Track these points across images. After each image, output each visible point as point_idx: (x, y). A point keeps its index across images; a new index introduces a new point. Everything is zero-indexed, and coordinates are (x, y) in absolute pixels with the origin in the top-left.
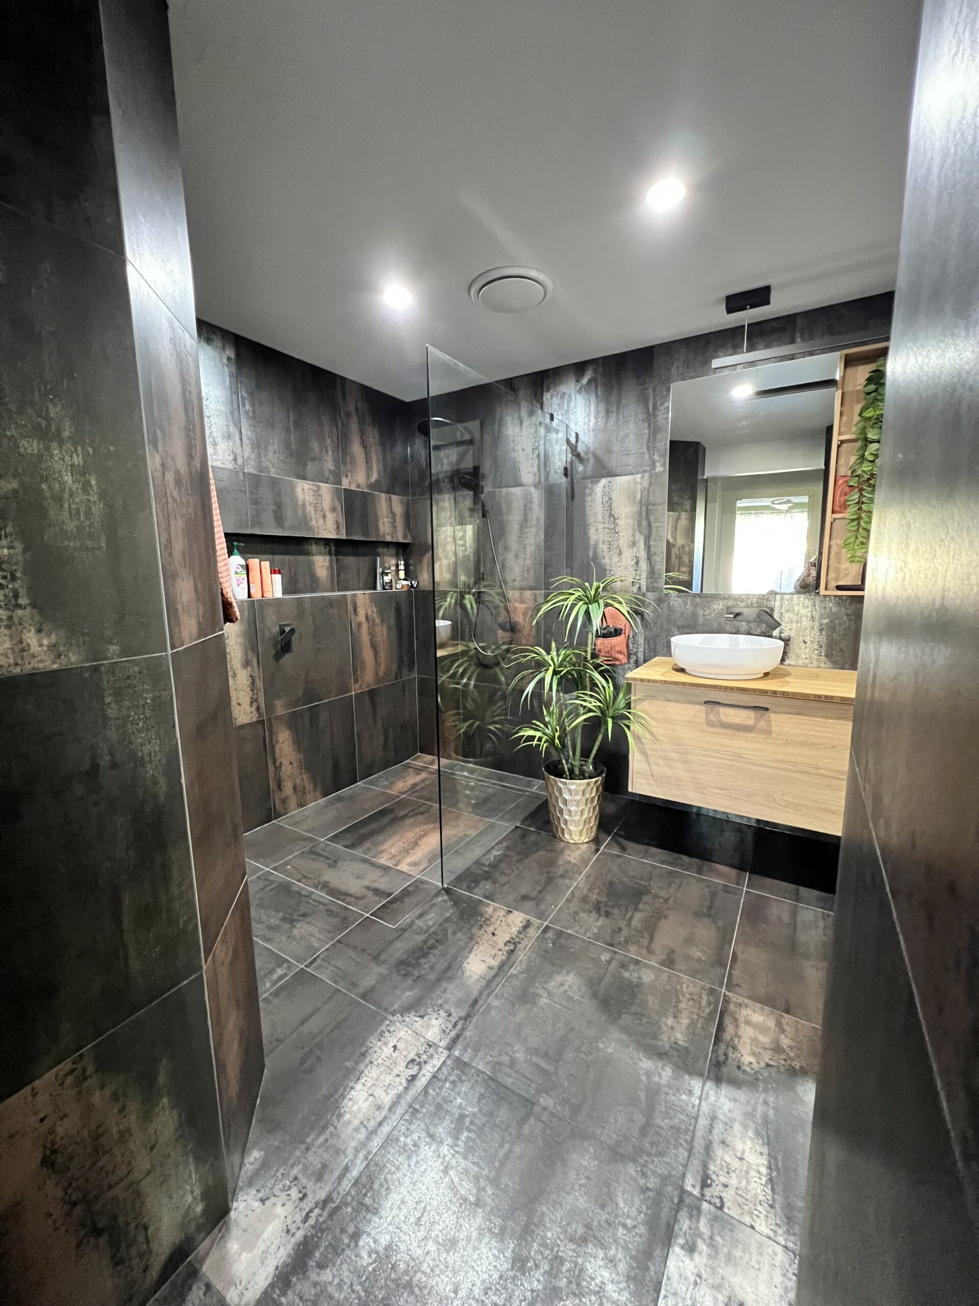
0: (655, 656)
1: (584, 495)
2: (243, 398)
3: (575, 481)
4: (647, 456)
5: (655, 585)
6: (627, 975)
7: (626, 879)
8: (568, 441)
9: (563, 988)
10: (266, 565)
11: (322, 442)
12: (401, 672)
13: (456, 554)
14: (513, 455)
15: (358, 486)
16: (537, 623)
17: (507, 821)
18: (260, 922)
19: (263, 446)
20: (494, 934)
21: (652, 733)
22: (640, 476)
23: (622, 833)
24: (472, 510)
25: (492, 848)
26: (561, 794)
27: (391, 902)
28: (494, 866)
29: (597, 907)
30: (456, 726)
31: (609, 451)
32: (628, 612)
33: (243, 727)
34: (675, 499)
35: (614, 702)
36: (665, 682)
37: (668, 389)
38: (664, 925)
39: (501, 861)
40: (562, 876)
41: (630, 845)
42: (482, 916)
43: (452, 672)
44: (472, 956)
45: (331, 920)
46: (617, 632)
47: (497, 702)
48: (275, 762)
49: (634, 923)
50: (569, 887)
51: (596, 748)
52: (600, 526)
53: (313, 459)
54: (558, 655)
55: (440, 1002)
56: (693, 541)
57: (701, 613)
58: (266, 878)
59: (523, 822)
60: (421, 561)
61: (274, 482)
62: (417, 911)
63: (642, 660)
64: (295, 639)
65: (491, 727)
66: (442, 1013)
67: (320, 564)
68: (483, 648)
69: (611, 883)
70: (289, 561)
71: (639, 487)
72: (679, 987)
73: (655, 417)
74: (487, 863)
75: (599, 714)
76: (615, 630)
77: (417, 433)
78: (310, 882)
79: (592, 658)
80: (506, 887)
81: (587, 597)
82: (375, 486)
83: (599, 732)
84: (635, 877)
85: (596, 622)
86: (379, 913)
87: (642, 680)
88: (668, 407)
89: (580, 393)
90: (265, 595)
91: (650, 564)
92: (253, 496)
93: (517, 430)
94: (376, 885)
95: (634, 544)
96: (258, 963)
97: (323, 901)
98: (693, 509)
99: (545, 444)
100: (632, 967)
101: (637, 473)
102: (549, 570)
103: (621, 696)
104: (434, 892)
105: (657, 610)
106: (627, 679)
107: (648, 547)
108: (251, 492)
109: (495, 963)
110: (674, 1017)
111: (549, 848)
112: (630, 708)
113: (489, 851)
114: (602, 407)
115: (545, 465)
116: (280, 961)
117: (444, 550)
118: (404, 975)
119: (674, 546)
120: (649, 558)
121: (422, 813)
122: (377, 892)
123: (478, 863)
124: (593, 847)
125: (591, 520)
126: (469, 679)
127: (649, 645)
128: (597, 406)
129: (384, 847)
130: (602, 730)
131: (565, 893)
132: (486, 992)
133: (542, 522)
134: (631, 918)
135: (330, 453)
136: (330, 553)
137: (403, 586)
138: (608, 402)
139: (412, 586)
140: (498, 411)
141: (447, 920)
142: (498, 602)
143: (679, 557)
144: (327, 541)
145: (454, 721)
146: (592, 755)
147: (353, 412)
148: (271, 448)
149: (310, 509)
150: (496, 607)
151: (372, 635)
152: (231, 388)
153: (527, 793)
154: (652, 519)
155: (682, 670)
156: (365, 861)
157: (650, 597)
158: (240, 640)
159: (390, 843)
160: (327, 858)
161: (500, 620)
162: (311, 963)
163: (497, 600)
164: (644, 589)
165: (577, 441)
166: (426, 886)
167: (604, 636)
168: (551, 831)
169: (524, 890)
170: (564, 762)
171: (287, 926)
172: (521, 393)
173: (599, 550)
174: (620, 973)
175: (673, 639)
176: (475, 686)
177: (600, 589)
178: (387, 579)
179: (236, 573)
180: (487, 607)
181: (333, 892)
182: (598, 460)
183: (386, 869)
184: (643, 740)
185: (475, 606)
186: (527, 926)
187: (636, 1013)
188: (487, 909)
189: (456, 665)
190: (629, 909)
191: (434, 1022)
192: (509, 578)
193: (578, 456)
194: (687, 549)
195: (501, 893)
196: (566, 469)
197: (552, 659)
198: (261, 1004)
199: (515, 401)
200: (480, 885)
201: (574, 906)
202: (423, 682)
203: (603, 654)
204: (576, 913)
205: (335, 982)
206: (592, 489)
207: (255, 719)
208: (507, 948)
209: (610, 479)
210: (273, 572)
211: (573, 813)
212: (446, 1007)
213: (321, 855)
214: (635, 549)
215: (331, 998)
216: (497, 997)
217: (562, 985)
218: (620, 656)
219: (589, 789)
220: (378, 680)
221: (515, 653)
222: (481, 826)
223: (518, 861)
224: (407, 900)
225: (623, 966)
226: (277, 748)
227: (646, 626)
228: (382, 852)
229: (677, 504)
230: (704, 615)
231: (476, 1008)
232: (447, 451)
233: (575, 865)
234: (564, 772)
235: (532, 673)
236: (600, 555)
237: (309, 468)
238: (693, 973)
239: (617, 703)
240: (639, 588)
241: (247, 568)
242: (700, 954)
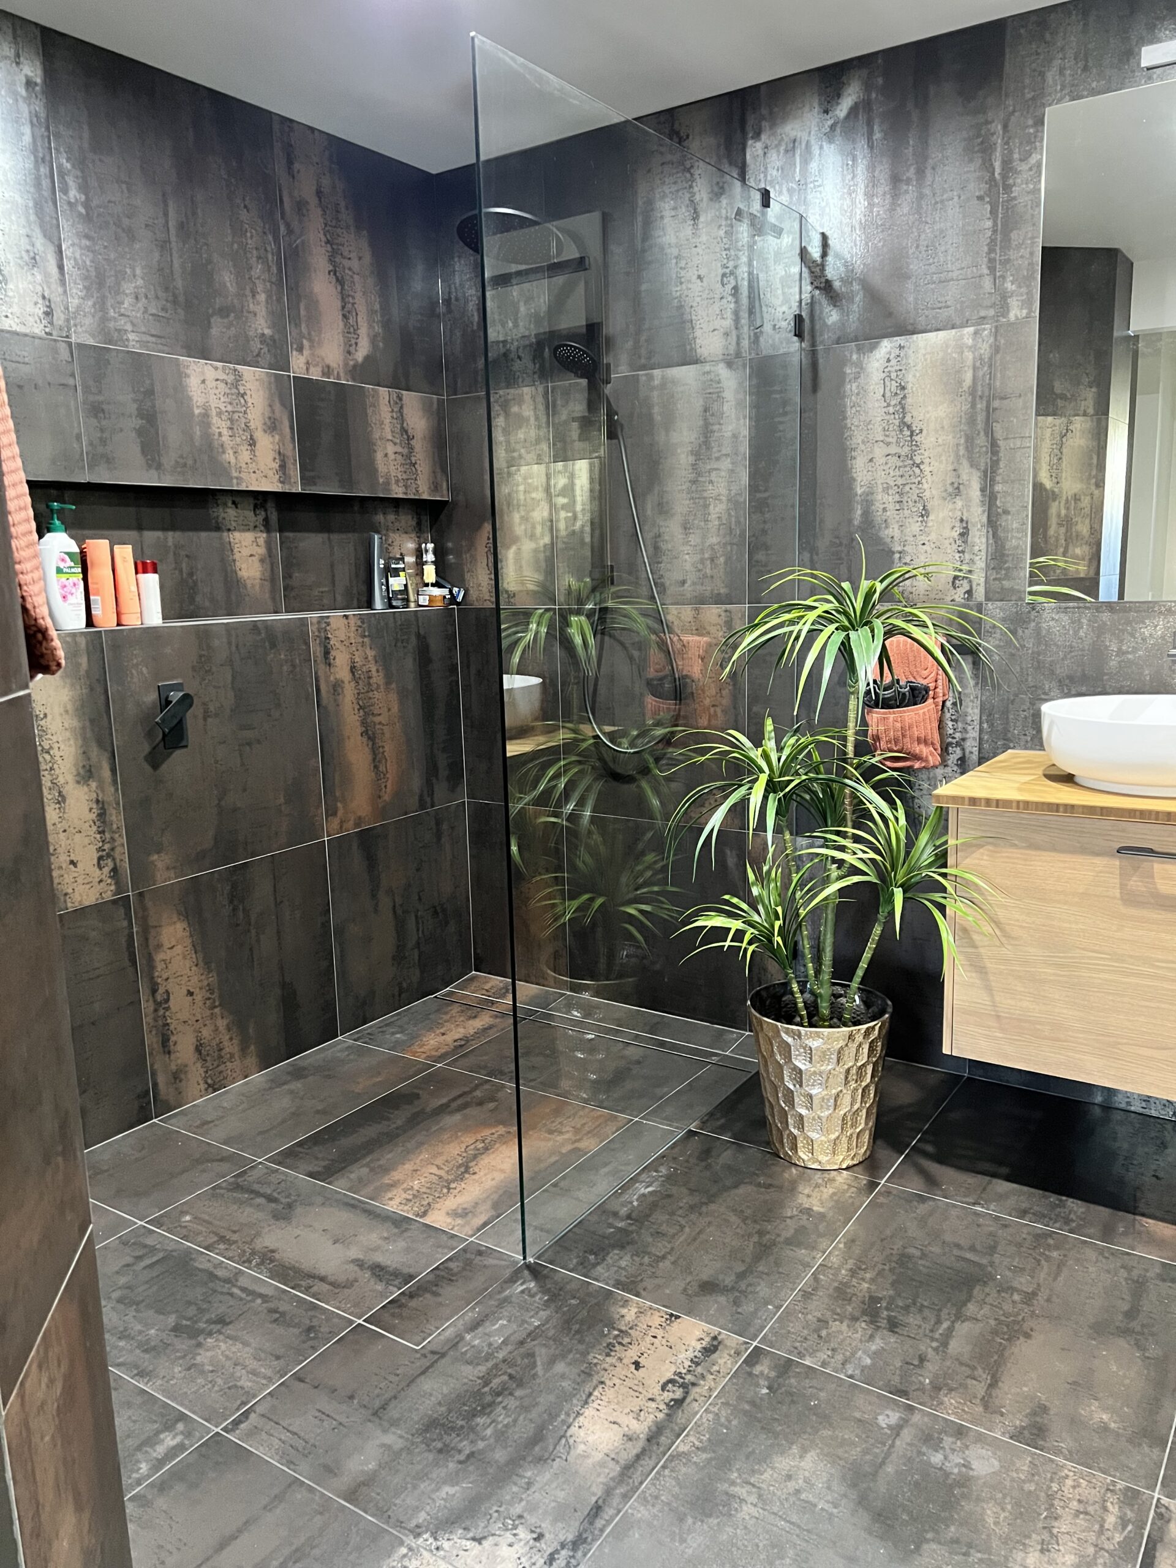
0: (1006, 748)
1: (841, 380)
2: (62, 175)
3: (820, 348)
4: (987, 284)
5: (1006, 584)
6: (937, 1458)
7: (936, 1249)
8: (803, 253)
9: (791, 1485)
10: (125, 553)
11: (242, 271)
12: (431, 794)
13: (552, 528)
14: (675, 290)
15: (327, 371)
16: (733, 675)
17: (669, 1120)
18: (124, 1335)
19: (110, 281)
20: (637, 1365)
21: (997, 923)
22: (971, 330)
23: (930, 1148)
24: (586, 423)
25: (634, 1180)
26: (788, 1057)
27: (411, 1295)
28: (638, 1218)
29: (870, 1310)
30: (554, 906)
31: (899, 273)
32: (943, 647)
33: (82, 912)
34: (1058, 387)
35: (907, 853)
36: (1027, 804)
37: (1040, 122)
38: (1022, 1349)
39: (654, 1206)
40: (789, 1242)
41: (945, 1173)
42: (611, 1325)
43: (542, 787)
44: (589, 1412)
45: (280, 1330)
46: (916, 695)
47: (643, 854)
48: (154, 991)
49: (954, 1346)
50: (808, 1266)
51: (867, 955)
52: (879, 451)
53: (224, 312)
54: (780, 749)
55: (518, 1509)
56: (1100, 484)
57: (1114, 647)
58: (136, 1243)
59: (704, 1124)
60: (472, 545)
61: (138, 363)
62: (470, 1314)
63: (975, 757)
64: (193, 720)
65: (631, 910)
66: (523, 1533)
67: (246, 552)
68: (612, 736)
69: (904, 1259)
70: (177, 546)
71: (969, 356)
72: (1055, 1487)
73: (1008, 188)
74: (624, 1211)
75: (873, 878)
76: (913, 689)
77: (460, 245)
78: (234, 1251)
79: (857, 754)
80: (665, 1265)
81: (846, 614)
82: (364, 371)
83: (876, 920)
84: (958, 1246)
85: (867, 668)
86: (386, 1316)
87: (973, 801)
88: (1039, 165)
89: (831, 141)
90: (125, 620)
91: (995, 535)
92: (91, 398)
93: (688, 230)
94: (379, 1258)
95: (957, 490)
96: (122, 1422)
97: (263, 1290)
98: (1102, 410)
99: (750, 264)
100: (948, 1441)
101: (965, 324)
102: (760, 556)
103: (924, 837)
104: (507, 1273)
105: (1009, 643)
106: (938, 798)
107: (990, 498)
108: (86, 389)
109: (641, 1427)
110: (1042, 1551)
111: (762, 1180)
112: (945, 866)
113: (625, 1188)
114: (883, 172)
115: (751, 312)
116: (171, 1420)
117: (525, 519)
118: (440, 1451)
119: (1055, 496)
120: (993, 523)
121: (480, 1103)
122: (379, 1271)
123: (603, 1210)
124: (864, 1179)
125: (858, 438)
126: (581, 803)
127: (991, 725)
128: (871, 168)
129: (396, 1175)
130: (882, 916)
131: (798, 1277)
132: (619, 1491)
133: (745, 448)
134: (949, 1333)
135: (262, 297)
136: (267, 527)
137: (432, 599)
138: (896, 157)
139: (453, 598)
140: (642, 189)
141: (533, 1335)
142: (644, 632)
143: (1067, 522)
144: (260, 499)
145: (550, 897)
146: (860, 973)
147: (313, 201)
148: (128, 287)
149: (220, 425)
150: (641, 646)
151: (365, 709)
152: (34, 152)
153: (715, 1059)
154: (999, 430)
155: (1068, 779)
156: (352, 1206)
157: (994, 614)
158: (72, 722)
159: (408, 1166)
160: (271, 1199)
161: (651, 673)
162: (236, 1423)
163: (641, 625)
164: (980, 594)
165: (824, 254)
166: (490, 1261)
167: (887, 704)
168: (768, 1144)
169: (708, 1267)
170: (795, 987)
171: (182, 1344)
172: (695, 144)
173: (878, 506)
174: (920, 1453)
175: (1047, 708)
176: (593, 819)
177: (877, 596)
178: (396, 583)
179: (59, 571)
180: (622, 644)
181: (287, 1273)
182: (874, 297)
183: (400, 1223)
184: (975, 937)
185: (591, 641)
186: (710, 1350)
187: (956, 1541)
188: (624, 1311)
189: (551, 772)
190: (944, 1314)
191: (504, 1551)
192: (671, 577)
193: (826, 287)
194: (1086, 502)
195: (654, 1276)
196: (799, 319)
197: (766, 756)
198: (130, 1508)
199: (681, 163)
200: (609, 1260)
201: (817, 1308)
202: (481, 815)
203: (883, 745)
204: (823, 1322)
205: (290, 1463)
206: (860, 366)
207: (108, 896)
208: (667, 1396)
209: (901, 340)
210: (142, 567)
211: (816, 1101)
212: (532, 1519)
213: (258, 1194)
214: (959, 503)
215: (279, 1498)
216: (644, 1500)
217: (789, 1477)
218: (924, 750)
219: (853, 1046)
220: (382, 812)
221: (681, 743)
222: (611, 1132)
223: (692, 1208)
224: (448, 1292)
225: (930, 1439)
226: (159, 957)
227: (984, 678)
228: (393, 1185)
229: (1063, 397)
230: (1120, 653)
231: (599, 1523)
232: (526, 286)
233: (822, 1216)
234: (796, 1010)
235: (722, 788)
236: (878, 517)
237: (215, 331)
238: (1086, 1458)
239: (915, 852)
240: (969, 592)
241: (83, 562)
242: (1105, 1417)
